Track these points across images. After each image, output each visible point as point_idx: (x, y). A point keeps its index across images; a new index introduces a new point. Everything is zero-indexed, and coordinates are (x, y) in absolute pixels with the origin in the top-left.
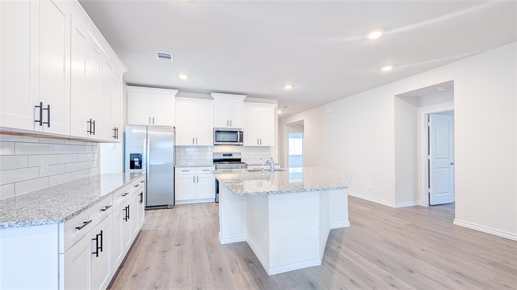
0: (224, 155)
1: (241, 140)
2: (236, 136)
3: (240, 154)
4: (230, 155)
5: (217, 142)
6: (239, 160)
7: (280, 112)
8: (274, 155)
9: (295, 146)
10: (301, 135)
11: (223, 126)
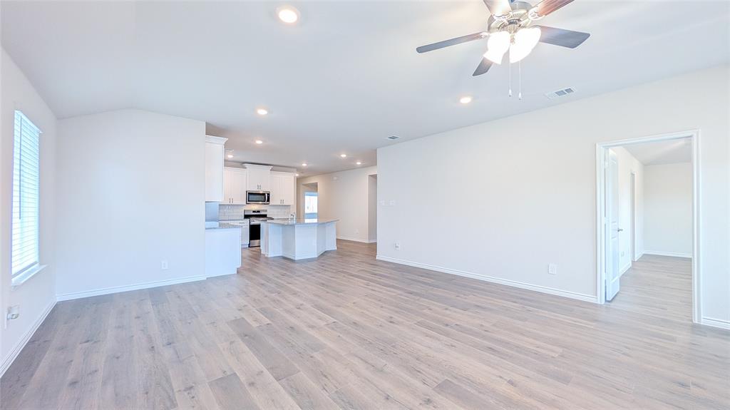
0: (254, 212)
1: (268, 200)
2: (265, 197)
3: (266, 211)
4: (259, 212)
5: (249, 201)
6: (265, 216)
7: (297, 175)
8: (293, 210)
9: (311, 203)
10: (315, 194)
11: (254, 189)
